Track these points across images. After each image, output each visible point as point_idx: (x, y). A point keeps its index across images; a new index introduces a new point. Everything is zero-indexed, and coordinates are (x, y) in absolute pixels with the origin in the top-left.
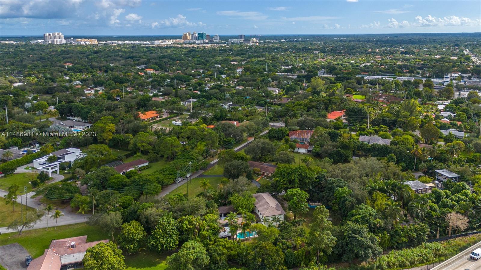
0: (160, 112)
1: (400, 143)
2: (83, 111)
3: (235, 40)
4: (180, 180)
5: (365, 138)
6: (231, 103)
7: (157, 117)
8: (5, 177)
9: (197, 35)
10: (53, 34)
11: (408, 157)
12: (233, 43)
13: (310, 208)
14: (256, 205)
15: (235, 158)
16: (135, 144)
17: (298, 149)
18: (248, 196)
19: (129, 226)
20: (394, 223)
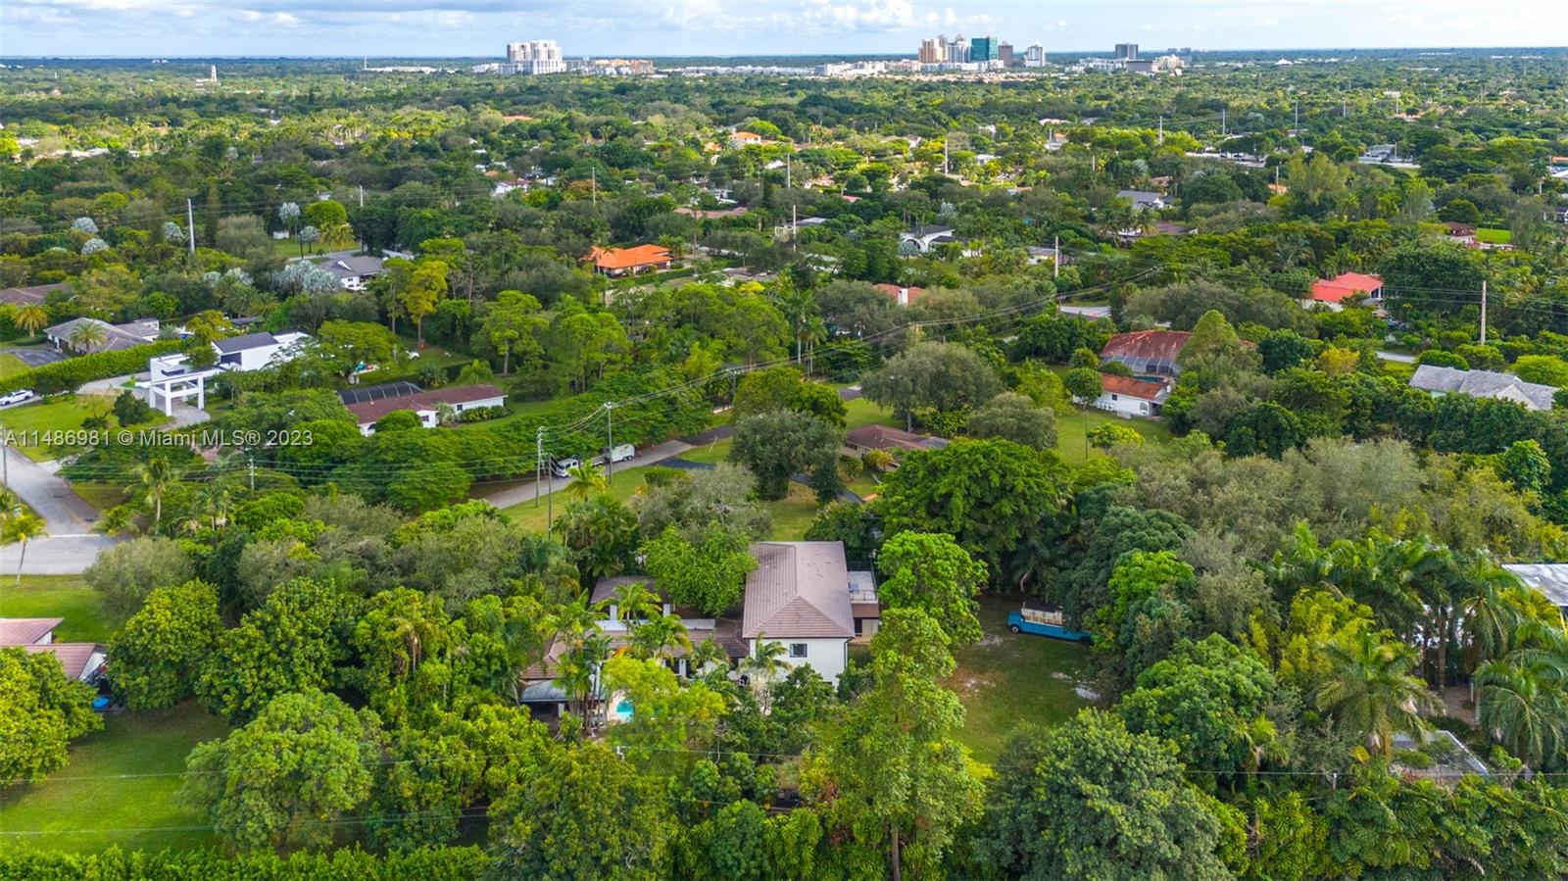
0: (675, 252)
3: (1100, 63)
5: (1440, 374)
6: (949, 234)
7: (662, 265)
8: (45, 402)
9: (968, 44)
10: (533, 46)
12: (1088, 71)
13: (1020, 631)
14: (748, 587)
15: (790, 403)
16: (488, 333)
17: (1115, 398)
18: (722, 545)
19: (167, 600)
20: (1360, 754)
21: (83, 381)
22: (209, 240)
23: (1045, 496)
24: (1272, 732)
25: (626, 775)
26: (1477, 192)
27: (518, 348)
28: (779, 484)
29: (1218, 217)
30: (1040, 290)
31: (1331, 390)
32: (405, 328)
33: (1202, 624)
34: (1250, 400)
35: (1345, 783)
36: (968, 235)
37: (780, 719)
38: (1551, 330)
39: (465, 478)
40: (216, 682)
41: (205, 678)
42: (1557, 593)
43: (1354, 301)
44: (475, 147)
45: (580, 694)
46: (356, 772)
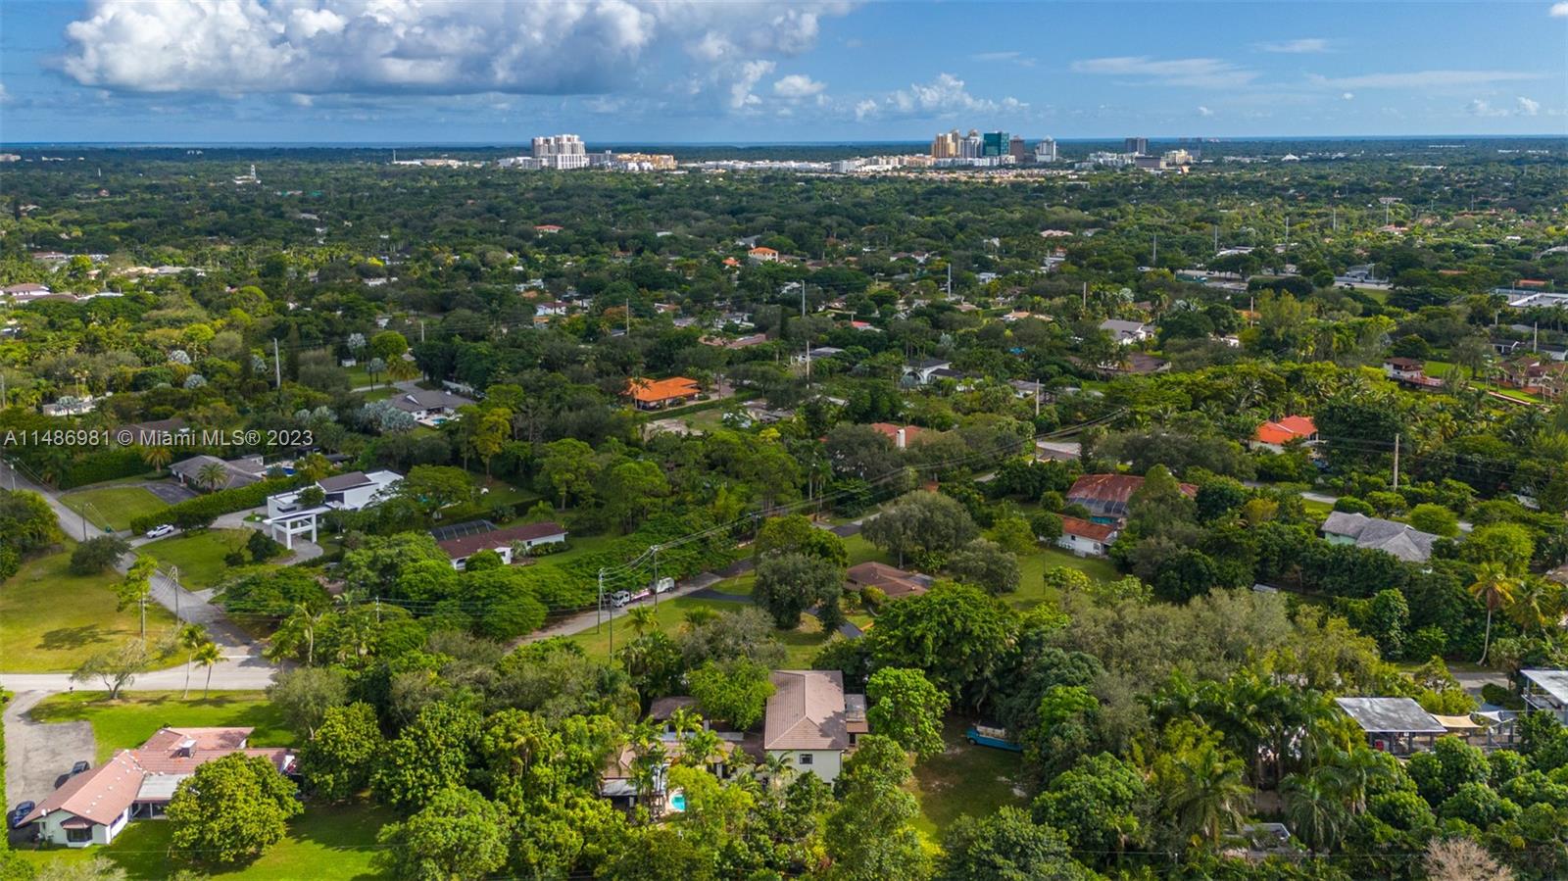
0: (703, 386)
1: (1465, 552)
2: (478, 367)
3: (1110, 157)
4: (627, 599)
5: (1346, 521)
6: (946, 367)
7: (691, 397)
8: (185, 536)
9: (979, 139)
10: (557, 140)
11: (1461, 608)
12: (1098, 167)
13: (976, 744)
14: (768, 708)
15: (802, 548)
16: (549, 474)
17: (1073, 538)
18: (748, 675)
19: (340, 717)
20: (1195, 840)
21: (214, 517)
22: (292, 371)
23: (995, 639)
24: (1136, 825)
25: (686, 850)
26: (1433, 326)
27: (575, 489)
28: (792, 616)
29: (1187, 354)
30: (1021, 431)
31: (1244, 541)
32: (476, 466)
33: (1097, 745)
34: (1178, 547)
35: (1182, 860)
36: (961, 369)
37: (791, 812)
38: (1453, 478)
39: (542, 611)
40: (385, 780)
41: (378, 776)
42: (1369, 721)
43: (1291, 446)
44: (512, 263)
45: (643, 791)
46: (495, 846)
